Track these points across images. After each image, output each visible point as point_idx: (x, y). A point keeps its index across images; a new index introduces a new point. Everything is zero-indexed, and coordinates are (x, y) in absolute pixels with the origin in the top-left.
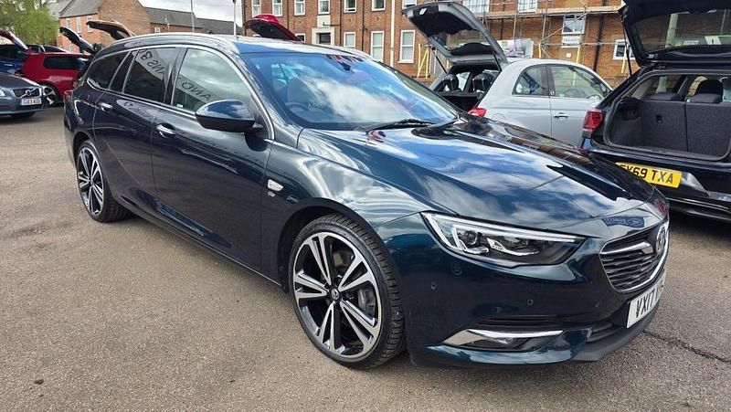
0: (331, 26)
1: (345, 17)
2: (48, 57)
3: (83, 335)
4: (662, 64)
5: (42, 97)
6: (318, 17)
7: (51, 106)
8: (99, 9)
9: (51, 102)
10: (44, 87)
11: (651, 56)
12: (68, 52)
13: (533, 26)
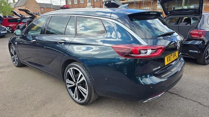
0: (91, 6)
1: (95, 3)
2: (9, 19)
3: (8, 95)
4: (172, 15)
5: (7, 31)
6: (87, 3)
7: (11, 33)
8: (25, 4)
9: (11, 32)
10: (8, 28)
11: (168, 13)
12: (15, 18)
13: (149, 3)
